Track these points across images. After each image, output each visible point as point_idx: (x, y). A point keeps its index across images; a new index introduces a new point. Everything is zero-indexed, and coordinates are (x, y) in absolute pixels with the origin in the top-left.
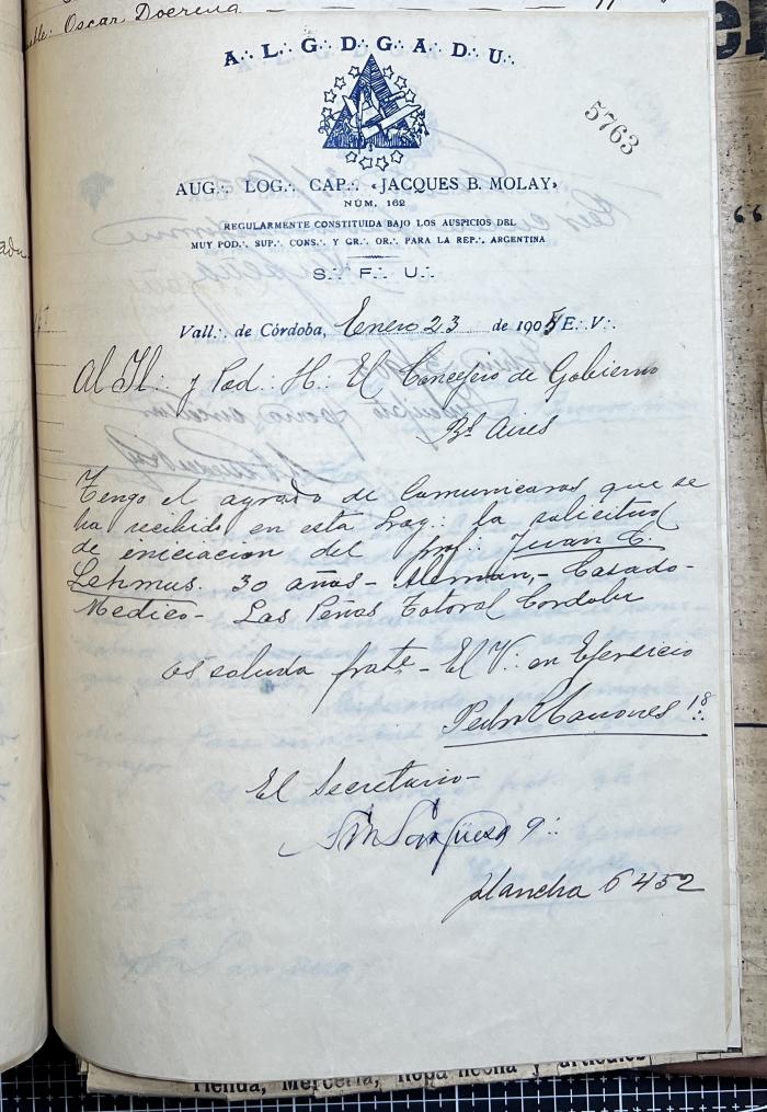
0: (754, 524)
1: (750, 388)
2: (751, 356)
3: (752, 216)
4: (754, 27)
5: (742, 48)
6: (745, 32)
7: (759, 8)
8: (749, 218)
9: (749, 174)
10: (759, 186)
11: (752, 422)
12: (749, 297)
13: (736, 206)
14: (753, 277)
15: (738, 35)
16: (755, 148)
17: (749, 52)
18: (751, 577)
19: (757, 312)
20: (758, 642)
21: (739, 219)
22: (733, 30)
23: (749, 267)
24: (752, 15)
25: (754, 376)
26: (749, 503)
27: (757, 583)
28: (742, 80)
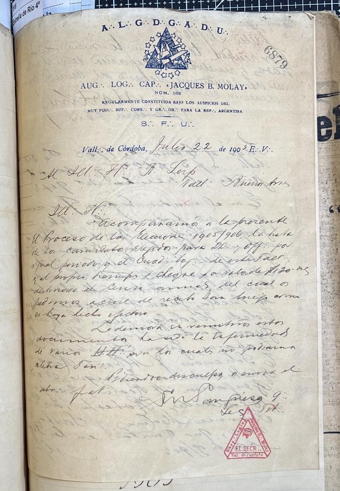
0: (339, 345)
2: (337, 271)
4: (338, 127)
5: (333, 137)
6: (334, 129)
8: (336, 211)
9: (336, 192)
11: (337, 300)
12: (336, 246)
13: (330, 205)
14: (338, 237)
15: (331, 131)
16: (338, 180)
17: (336, 138)
19: (339, 252)
21: (331, 211)
22: (329, 129)
23: (336, 232)
24: (337, 122)
25: (338, 280)
26: (336, 335)
28: (333, 150)
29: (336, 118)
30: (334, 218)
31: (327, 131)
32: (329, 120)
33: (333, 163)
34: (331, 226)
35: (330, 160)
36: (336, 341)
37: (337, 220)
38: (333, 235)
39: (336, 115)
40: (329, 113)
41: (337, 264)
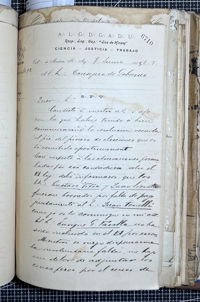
0: (189, 174)
1: (189, 145)
2: (190, 138)
3: (191, 108)
4: (194, 68)
9: (191, 99)
10: (193, 102)
11: (189, 151)
12: (190, 126)
14: (191, 121)
15: (190, 69)
16: (192, 94)
17: (192, 74)
19: (191, 128)
20: (189, 198)
23: (190, 119)
24: (193, 66)
25: (190, 142)
27: (188, 185)
28: (190, 79)
29: (193, 64)
35: (189, 84)
37: (191, 113)
39: (193, 62)
41: (190, 134)
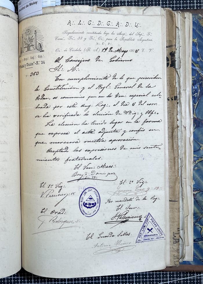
0: (171, 161)
1: (170, 134)
2: (171, 127)
4: (172, 62)
5: (169, 66)
6: (170, 62)
7: (173, 58)
8: (170, 100)
10: (172, 93)
11: (171, 140)
13: (168, 97)
14: (171, 111)
15: (169, 63)
16: (172, 86)
18: (170, 171)
19: (172, 118)
20: (172, 184)
21: (168, 100)
22: (168, 62)
24: (172, 59)
26: (170, 156)
28: (169, 72)
30: (170, 103)
31: (167, 63)
32: (168, 58)
33: (169, 78)
34: (168, 107)
35: (168, 76)
36: (170, 159)
38: (169, 110)
39: (171, 56)
40: (168, 55)
41: (171, 124)
